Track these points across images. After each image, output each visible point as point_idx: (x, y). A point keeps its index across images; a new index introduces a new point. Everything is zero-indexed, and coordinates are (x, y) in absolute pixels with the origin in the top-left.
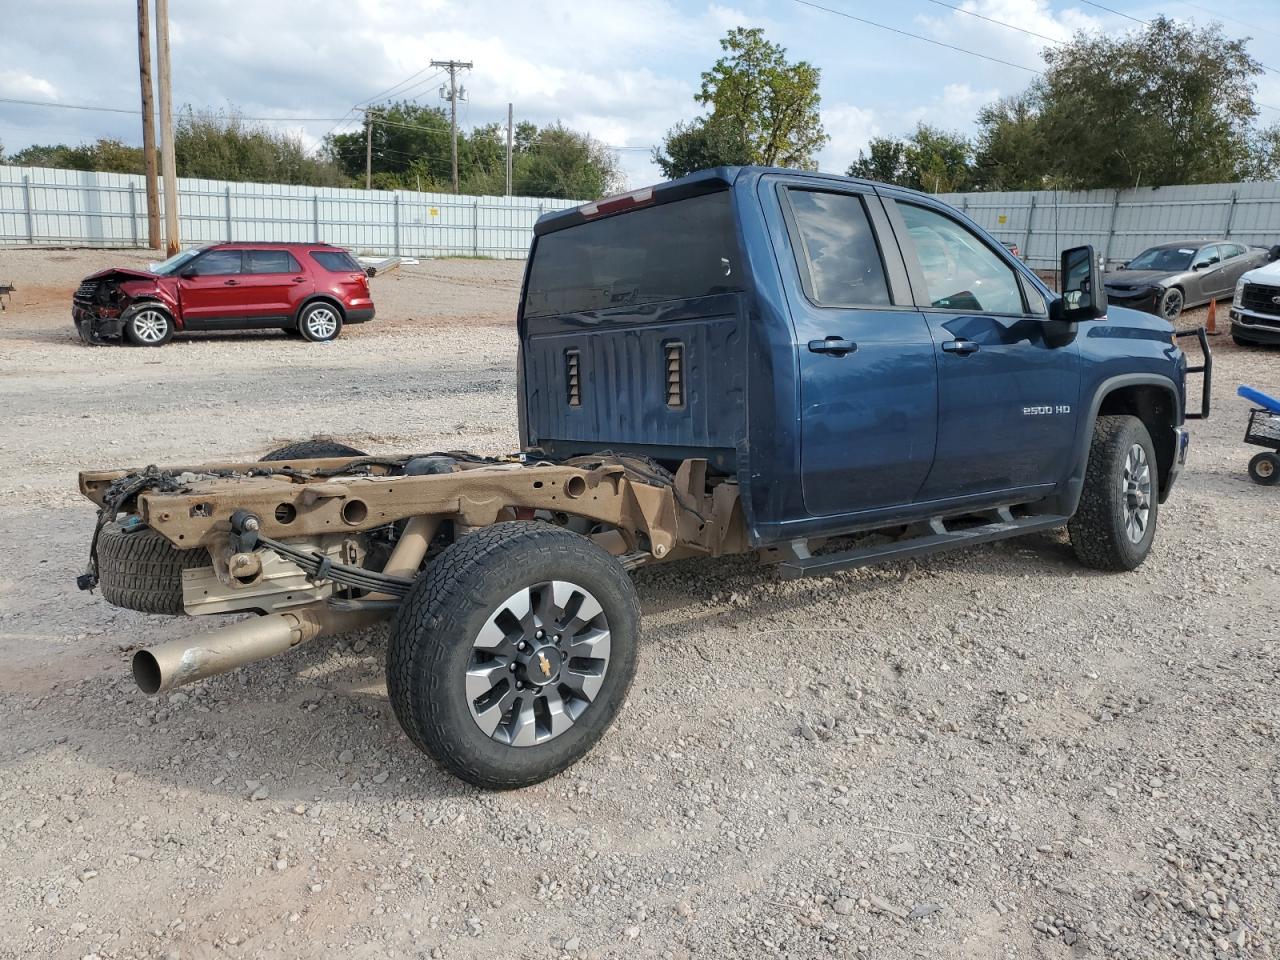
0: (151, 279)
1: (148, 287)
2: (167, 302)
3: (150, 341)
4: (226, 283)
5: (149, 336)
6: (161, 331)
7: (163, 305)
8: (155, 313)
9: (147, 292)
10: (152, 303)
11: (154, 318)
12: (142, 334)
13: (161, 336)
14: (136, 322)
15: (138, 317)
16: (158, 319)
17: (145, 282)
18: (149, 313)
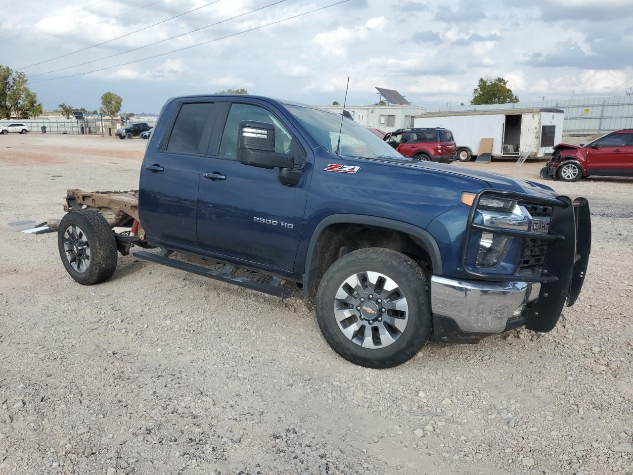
0: (576, 149)
1: (573, 153)
2: (580, 161)
3: (569, 179)
4: (614, 151)
5: (568, 177)
6: (574, 174)
7: (577, 162)
8: (573, 165)
9: (572, 155)
10: (572, 161)
11: (572, 168)
12: (565, 175)
13: (574, 177)
14: (563, 170)
15: (565, 167)
16: (574, 168)
17: (572, 150)
18: (570, 165)
